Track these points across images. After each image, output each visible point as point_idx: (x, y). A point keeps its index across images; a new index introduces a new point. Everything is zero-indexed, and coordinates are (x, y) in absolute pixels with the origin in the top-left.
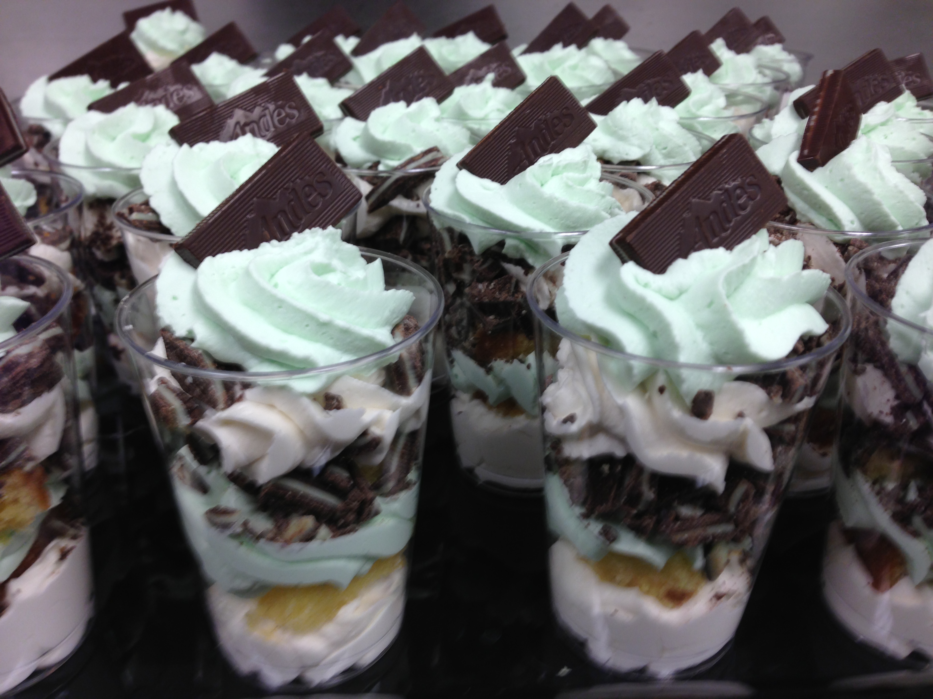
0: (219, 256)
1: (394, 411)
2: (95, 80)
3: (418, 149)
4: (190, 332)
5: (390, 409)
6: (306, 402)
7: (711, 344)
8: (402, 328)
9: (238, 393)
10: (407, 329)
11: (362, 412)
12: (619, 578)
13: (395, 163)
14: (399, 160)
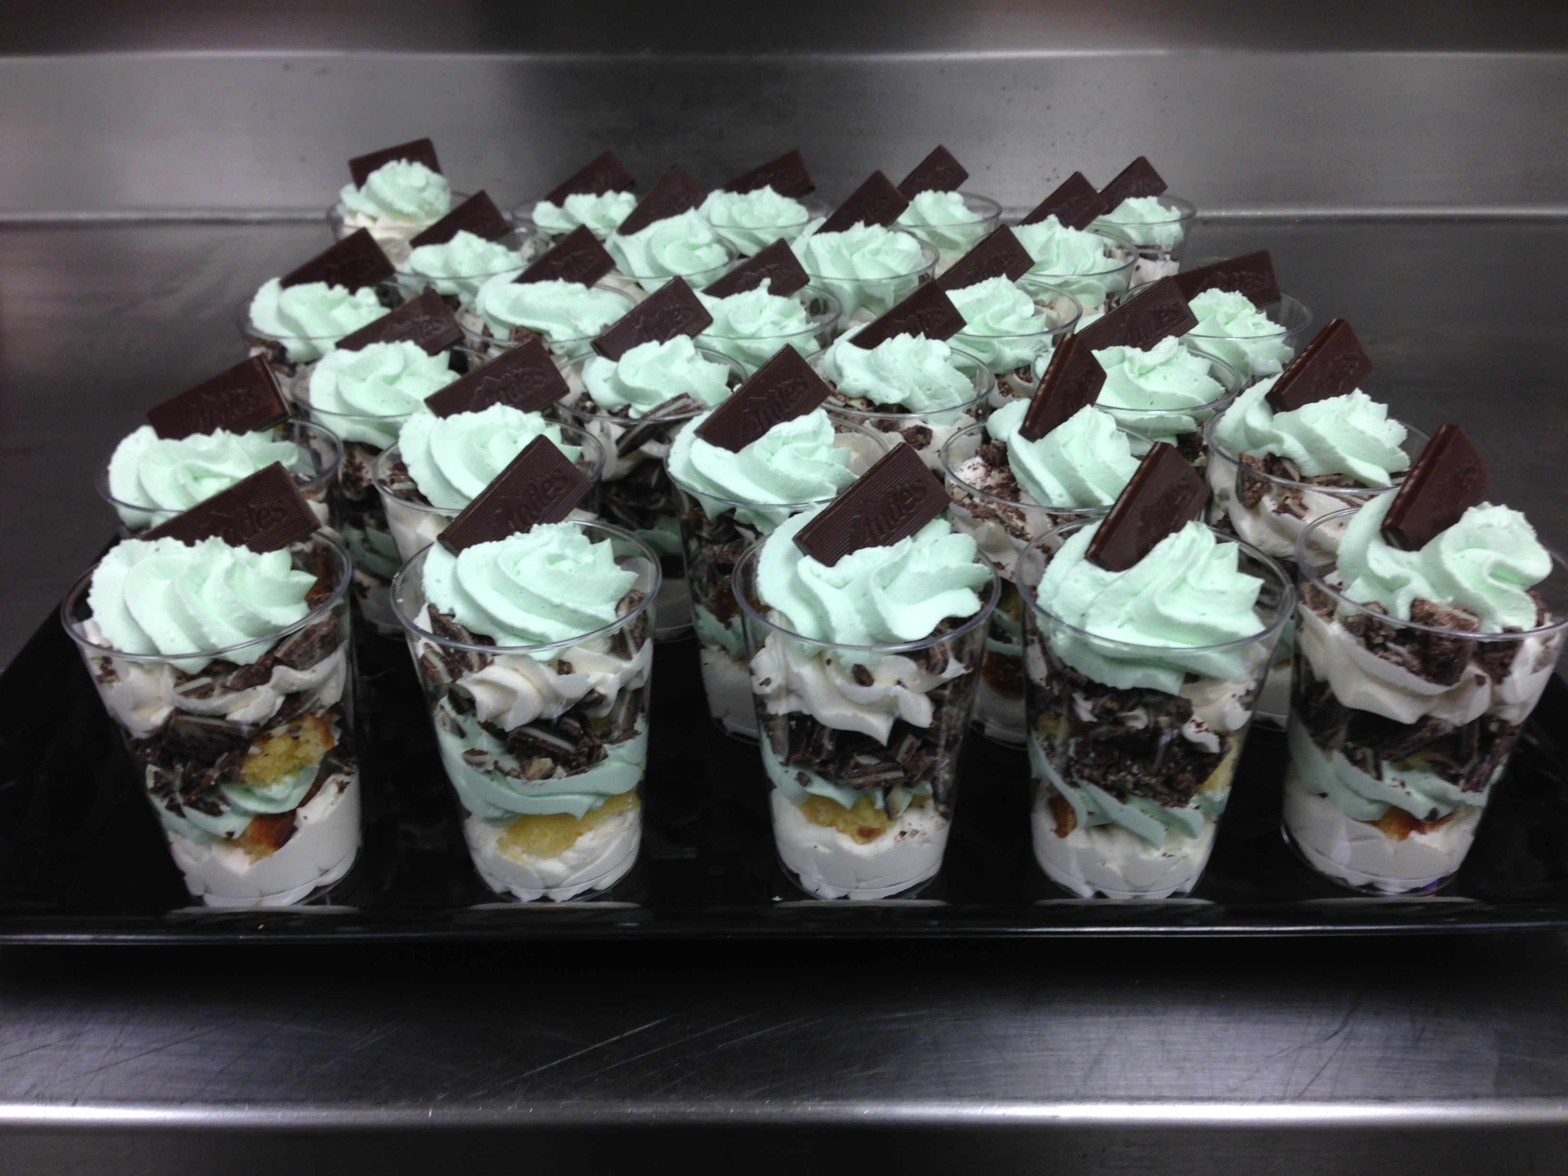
0: (474, 547)
1: (616, 674)
2: (331, 286)
3: (668, 395)
4: (452, 610)
5: (613, 672)
6: (542, 667)
7: (867, 626)
8: (627, 600)
9: (489, 659)
10: (632, 602)
11: (588, 676)
12: (821, 819)
13: (645, 408)
14: (650, 404)
